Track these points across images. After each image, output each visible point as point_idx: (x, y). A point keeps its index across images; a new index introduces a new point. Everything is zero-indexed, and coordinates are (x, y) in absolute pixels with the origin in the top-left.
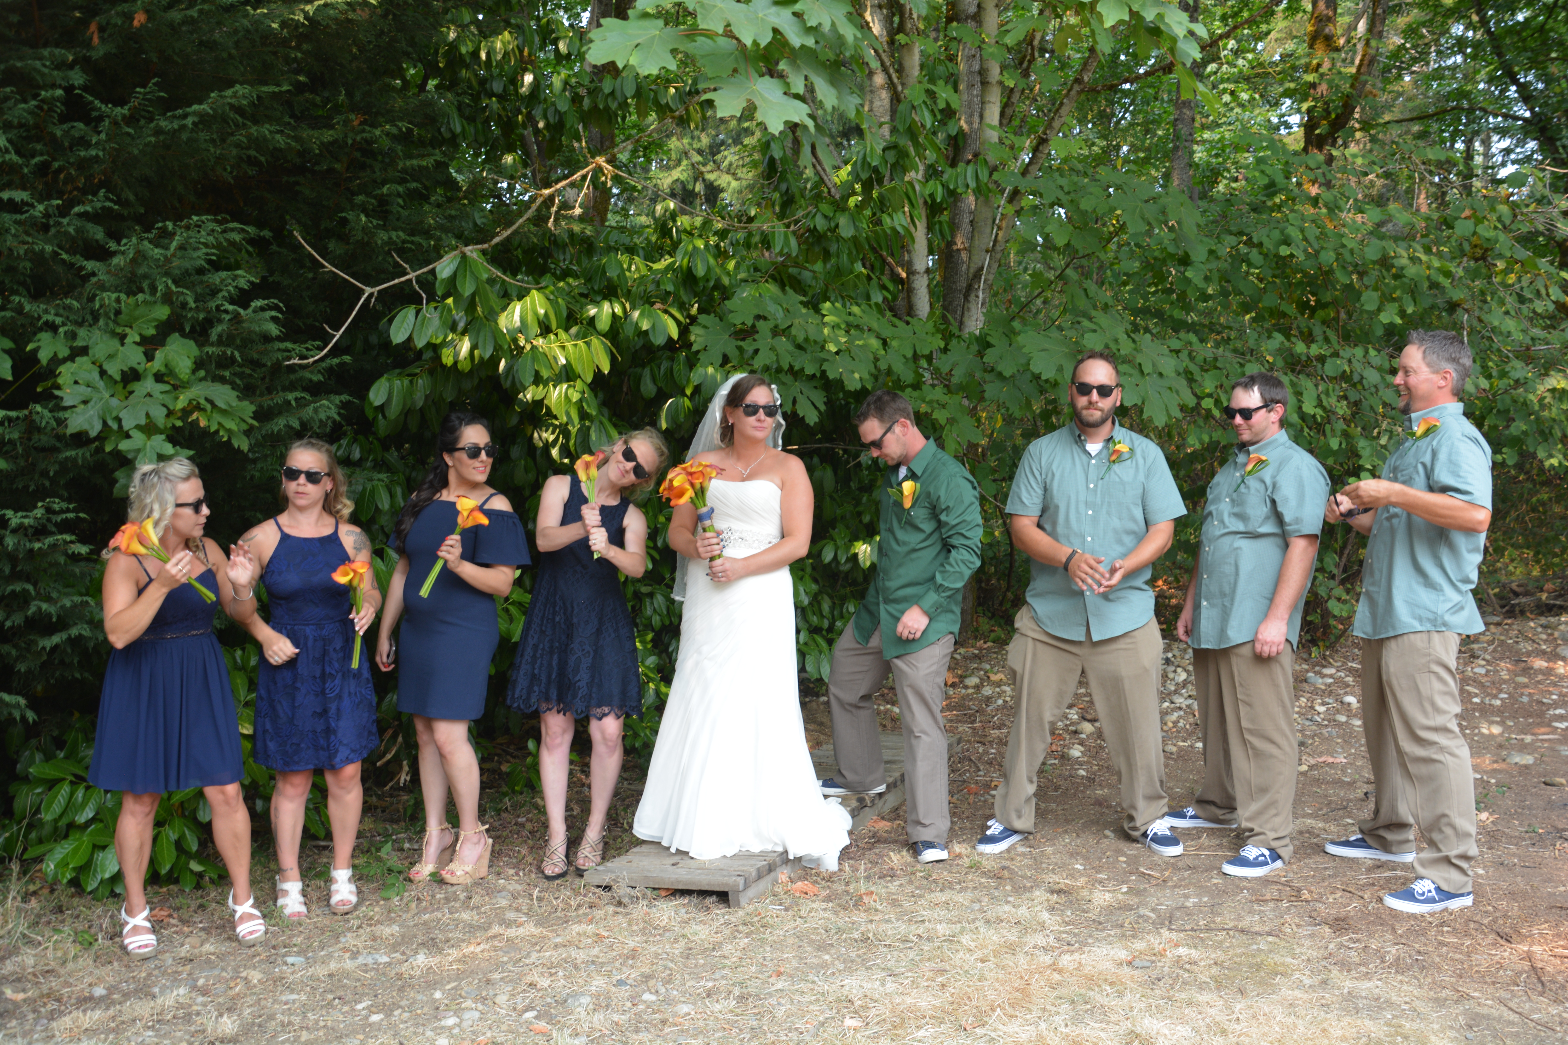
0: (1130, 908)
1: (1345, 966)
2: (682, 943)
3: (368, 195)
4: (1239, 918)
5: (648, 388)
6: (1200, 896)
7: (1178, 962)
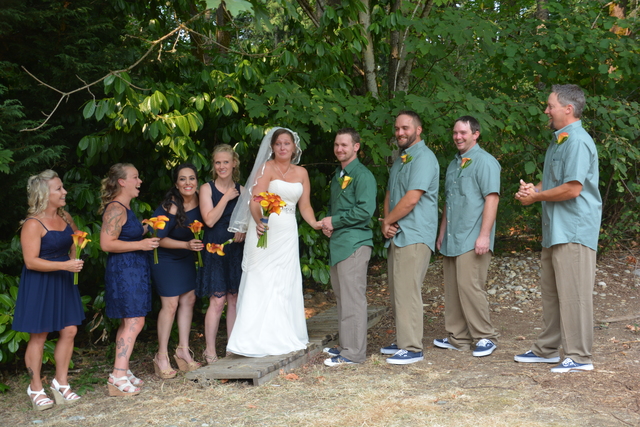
0: (446, 380)
1: (541, 401)
2: (227, 402)
3: (72, 44)
4: (499, 382)
5: (226, 137)
6: (484, 374)
7: (460, 402)
